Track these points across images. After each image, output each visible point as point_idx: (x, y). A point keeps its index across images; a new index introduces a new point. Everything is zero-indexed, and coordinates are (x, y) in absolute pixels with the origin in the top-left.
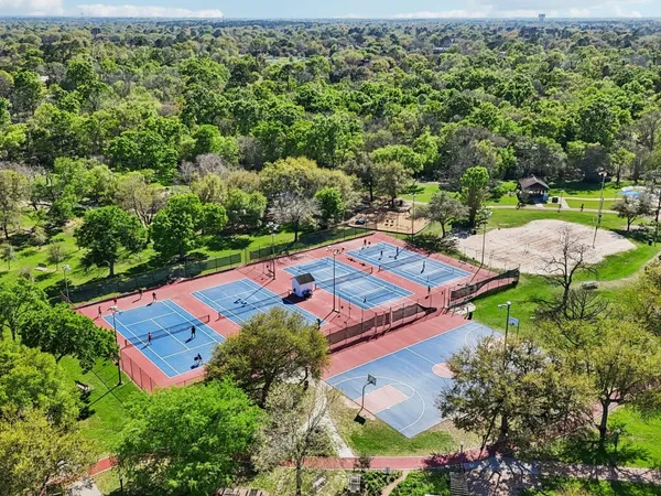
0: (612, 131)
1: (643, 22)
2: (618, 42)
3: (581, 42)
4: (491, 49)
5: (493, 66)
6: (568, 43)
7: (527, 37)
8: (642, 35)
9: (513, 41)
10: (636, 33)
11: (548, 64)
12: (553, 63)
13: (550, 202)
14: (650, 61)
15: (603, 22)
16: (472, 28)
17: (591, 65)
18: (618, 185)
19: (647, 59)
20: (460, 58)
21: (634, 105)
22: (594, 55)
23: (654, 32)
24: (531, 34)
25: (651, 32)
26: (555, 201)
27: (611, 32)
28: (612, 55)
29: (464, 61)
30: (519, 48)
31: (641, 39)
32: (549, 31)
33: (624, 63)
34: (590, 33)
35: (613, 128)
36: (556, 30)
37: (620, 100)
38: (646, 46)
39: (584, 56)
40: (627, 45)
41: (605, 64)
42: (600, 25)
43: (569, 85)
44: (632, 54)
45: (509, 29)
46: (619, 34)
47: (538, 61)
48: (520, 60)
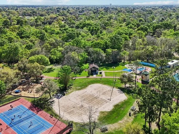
0: (121, 44)
1: (136, 6)
2: (129, 11)
3: (119, 12)
4: (94, 14)
5: (93, 19)
6: (116, 12)
7: (105, 10)
8: (136, 9)
9: (101, 11)
10: (134, 9)
11: (109, 18)
12: (110, 18)
13: (99, 74)
14: (137, 17)
15: (126, 6)
16: (92, 8)
17: (121, 18)
18: (124, 64)
19: (136, 16)
20: (84, 17)
21: (130, 33)
22: (122, 15)
23: (139, 8)
24: (107, 9)
25: (138, 8)
26: (101, 73)
27: (128, 8)
28: (127, 15)
29: (85, 18)
30: (102, 14)
31: (135, 11)
32: (112, 8)
33: (130, 18)
34: (122, 9)
35: (122, 43)
36: (114, 8)
37: (125, 32)
38: (136, 12)
39: (119, 16)
40: (131, 12)
41: (125, 18)
42: (125, 7)
43: (113, 25)
44: (132, 15)
45: (102, 8)
46: (130, 9)
47: (106, 17)
48: (102, 17)
